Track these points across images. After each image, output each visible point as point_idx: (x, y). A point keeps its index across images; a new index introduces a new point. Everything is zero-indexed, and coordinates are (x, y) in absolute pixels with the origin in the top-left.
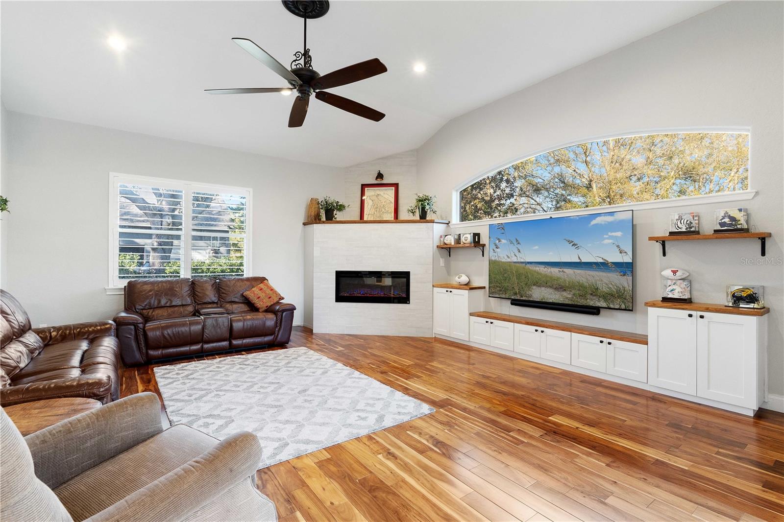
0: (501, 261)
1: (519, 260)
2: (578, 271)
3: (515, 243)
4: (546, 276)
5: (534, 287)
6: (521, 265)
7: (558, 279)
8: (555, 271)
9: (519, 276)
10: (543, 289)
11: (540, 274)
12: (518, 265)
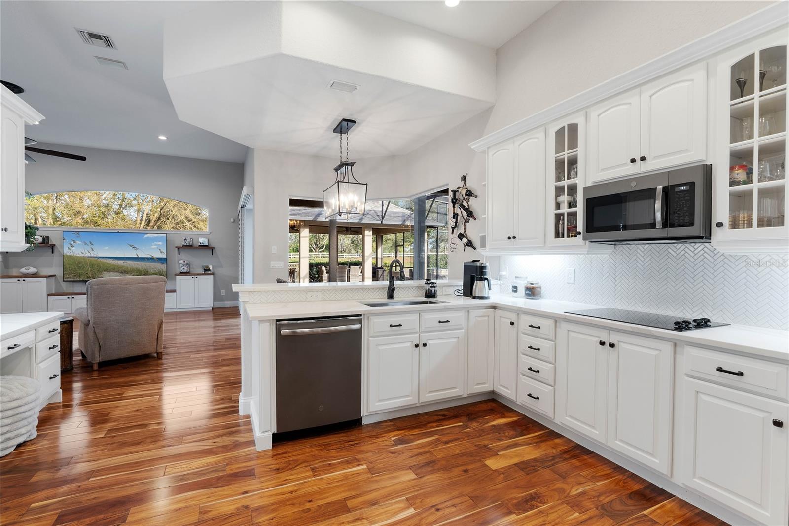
0: (76, 256)
1: (92, 256)
2: (136, 262)
3: (89, 244)
4: (114, 265)
5: (105, 272)
6: (94, 258)
7: (122, 267)
8: (121, 262)
9: (92, 266)
10: (112, 273)
11: (110, 264)
12: (91, 258)
